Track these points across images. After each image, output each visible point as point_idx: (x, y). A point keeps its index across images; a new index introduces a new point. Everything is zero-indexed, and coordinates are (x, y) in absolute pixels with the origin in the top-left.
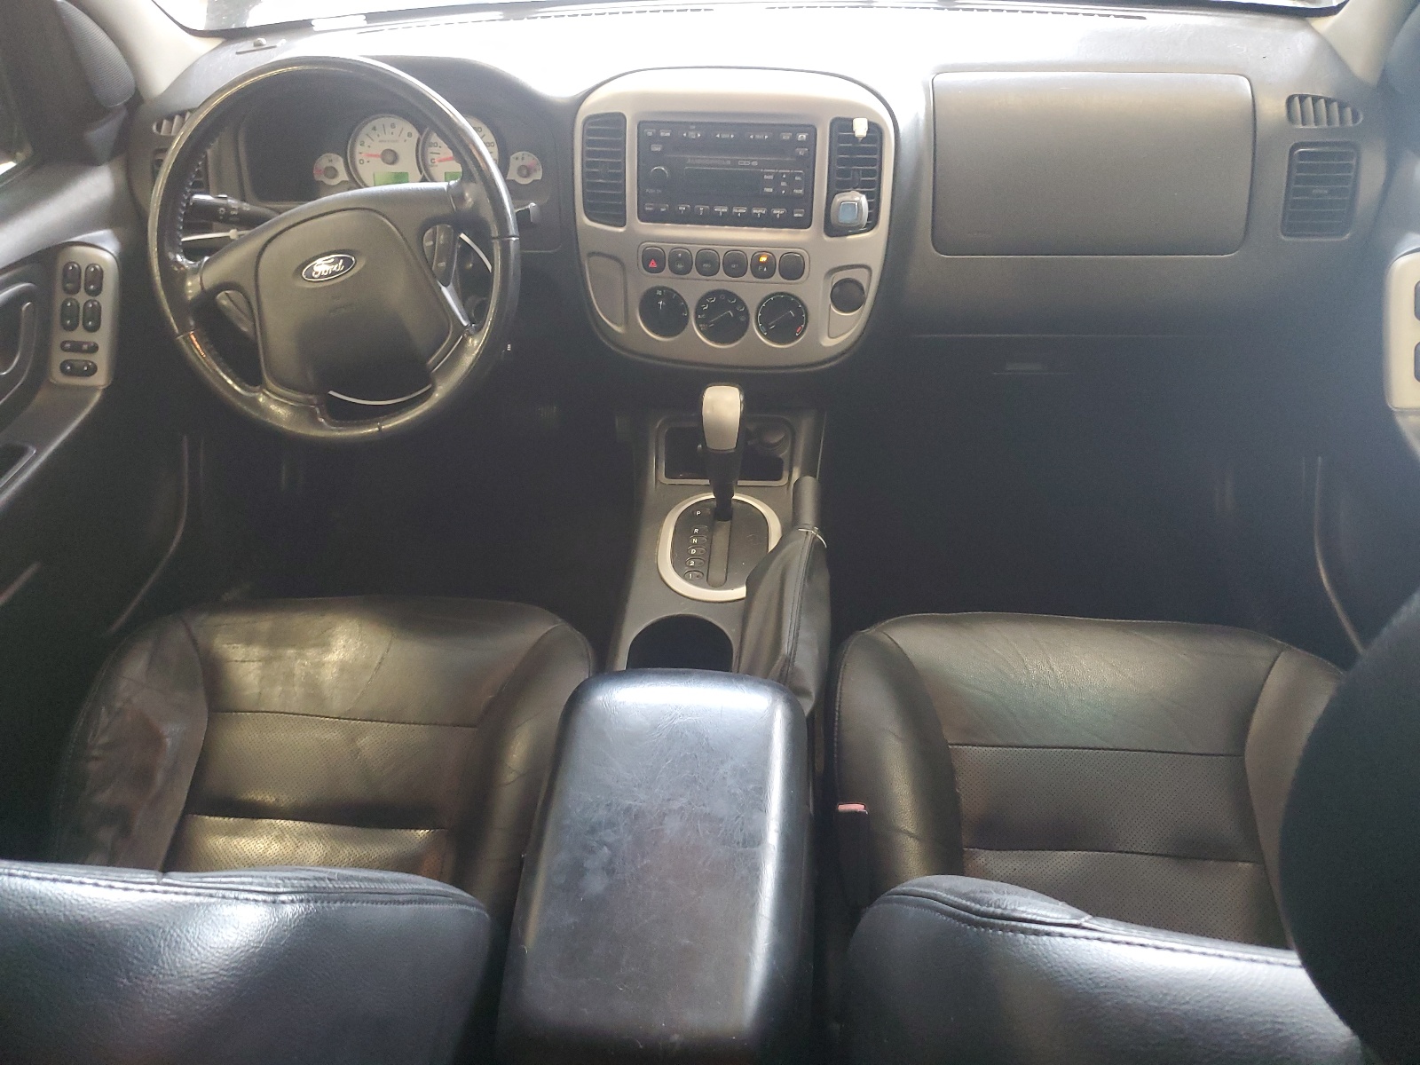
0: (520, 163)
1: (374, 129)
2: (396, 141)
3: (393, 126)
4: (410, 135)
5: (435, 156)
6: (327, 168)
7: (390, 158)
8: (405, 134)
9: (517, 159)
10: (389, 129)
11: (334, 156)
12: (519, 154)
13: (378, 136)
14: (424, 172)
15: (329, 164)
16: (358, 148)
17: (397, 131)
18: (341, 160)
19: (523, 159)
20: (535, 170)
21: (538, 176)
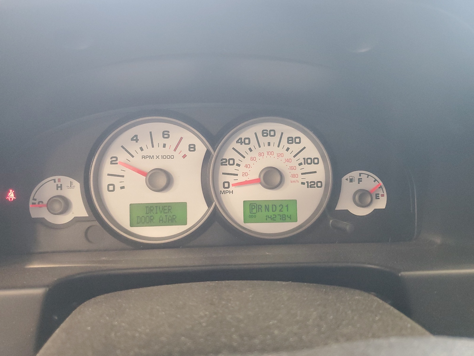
0: (355, 187)
1: (135, 139)
2: (171, 157)
3: (166, 135)
4: (192, 148)
5: (231, 179)
6: (53, 200)
7: (162, 181)
8: (184, 147)
9: (351, 180)
10: (159, 140)
11: (65, 180)
12: (355, 174)
13: (142, 149)
14: (216, 202)
15: (59, 192)
16: (108, 168)
17: (172, 142)
18: (77, 185)
19: (360, 180)
20: (377, 197)
21: (381, 204)
